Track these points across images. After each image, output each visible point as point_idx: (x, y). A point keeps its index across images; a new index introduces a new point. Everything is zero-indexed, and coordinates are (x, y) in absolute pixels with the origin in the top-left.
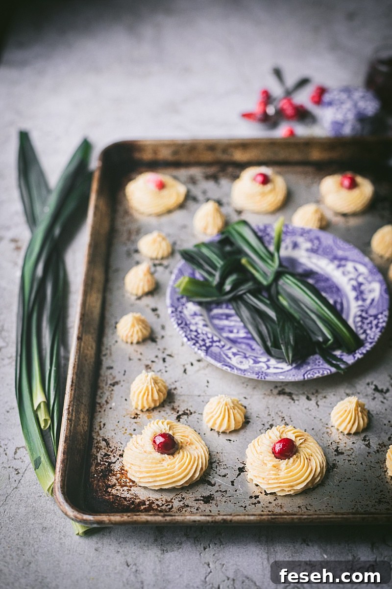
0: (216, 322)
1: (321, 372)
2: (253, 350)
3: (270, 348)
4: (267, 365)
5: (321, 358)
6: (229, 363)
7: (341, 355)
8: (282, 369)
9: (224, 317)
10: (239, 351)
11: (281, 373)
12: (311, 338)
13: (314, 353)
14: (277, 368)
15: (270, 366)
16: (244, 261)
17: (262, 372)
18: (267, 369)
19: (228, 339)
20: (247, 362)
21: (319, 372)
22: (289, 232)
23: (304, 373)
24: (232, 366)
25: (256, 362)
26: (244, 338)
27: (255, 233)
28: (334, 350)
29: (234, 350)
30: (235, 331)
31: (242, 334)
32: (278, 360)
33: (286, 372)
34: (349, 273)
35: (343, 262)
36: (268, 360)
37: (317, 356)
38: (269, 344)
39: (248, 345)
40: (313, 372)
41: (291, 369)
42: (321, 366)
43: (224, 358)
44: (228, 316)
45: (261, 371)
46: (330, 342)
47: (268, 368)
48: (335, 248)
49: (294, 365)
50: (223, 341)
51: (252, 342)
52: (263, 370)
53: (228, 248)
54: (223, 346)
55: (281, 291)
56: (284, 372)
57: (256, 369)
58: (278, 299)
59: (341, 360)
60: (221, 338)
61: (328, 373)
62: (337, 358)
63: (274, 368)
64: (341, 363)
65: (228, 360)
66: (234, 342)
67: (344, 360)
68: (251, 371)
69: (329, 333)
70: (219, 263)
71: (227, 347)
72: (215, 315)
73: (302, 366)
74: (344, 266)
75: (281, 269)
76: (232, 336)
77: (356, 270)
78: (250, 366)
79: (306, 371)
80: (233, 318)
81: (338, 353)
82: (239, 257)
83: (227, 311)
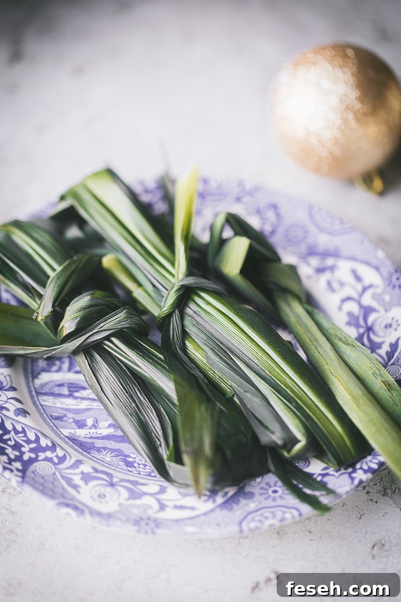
0: (48, 401)
1: (279, 515)
2: (129, 464)
3: (167, 463)
4: (158, 500)
5: (280, 483)
6: (73, 499)
7: (324, 475)
8: (193, 508)
9: (65, 391)
10: (96, 470)
11: (190, 518)
12: (256, 438)
13: (264, 471)
14: (181, 507)
15: (166, 503)
16: (107, 261)
17: (149, 519)
18: (158, 512)
19: (73, 440)
20: (116, 496)
21: (274, 516)
22: (210, 194)
23: (242, 517)
24: (80, 506)
25: (134, 495)
26: (108, 437)
27: (134, 197)
28: (307, 462)
29: (86, 468)
30: (90, 422)
31: (104, 429)
32: (183, 490)
33: (202, 518)
34: (342, 284)
35: (330, 261)
36: (163, 490)
37: (271, 478)
38: (164, 452)
39: (118, 453)
40: (261, 515)
41: (213, 510)
42: (279, 502)
43: (63, 488)
44: (74, 388)
45: (144, 516)
46: (298, 447)
47: (162, 507)
48: (313, 230)
49: (220, 499)
50: (62, 448)
51: (125, 448)
52: (150, 512)
53: (74, 232)
54: (62, 460)
55: (190, 328)
56: (198, 516)
57: (136, 511)
58: (184, 349)
59: (323, 486)
60: (57, 440)
61: (293, 517)
62: (315, 479)
63: (176, 507)
64: (324, 493)
65: (73, 492)
66: (85, 447)
67: (330, 486)
68: (124, 518)
69: (297, 427)
70: (53, 269)
71: (68, 463)
72: (43, 386)
73: (238, 503)
74: (332, 269)
75: (190, 281)
76: (81, 433)
77: (358, 278)
78: (120, 504)
79: (245, 514)
80: (84, 393)
81: (315, 467)
82: (98, 251)
83: (71, 377)
